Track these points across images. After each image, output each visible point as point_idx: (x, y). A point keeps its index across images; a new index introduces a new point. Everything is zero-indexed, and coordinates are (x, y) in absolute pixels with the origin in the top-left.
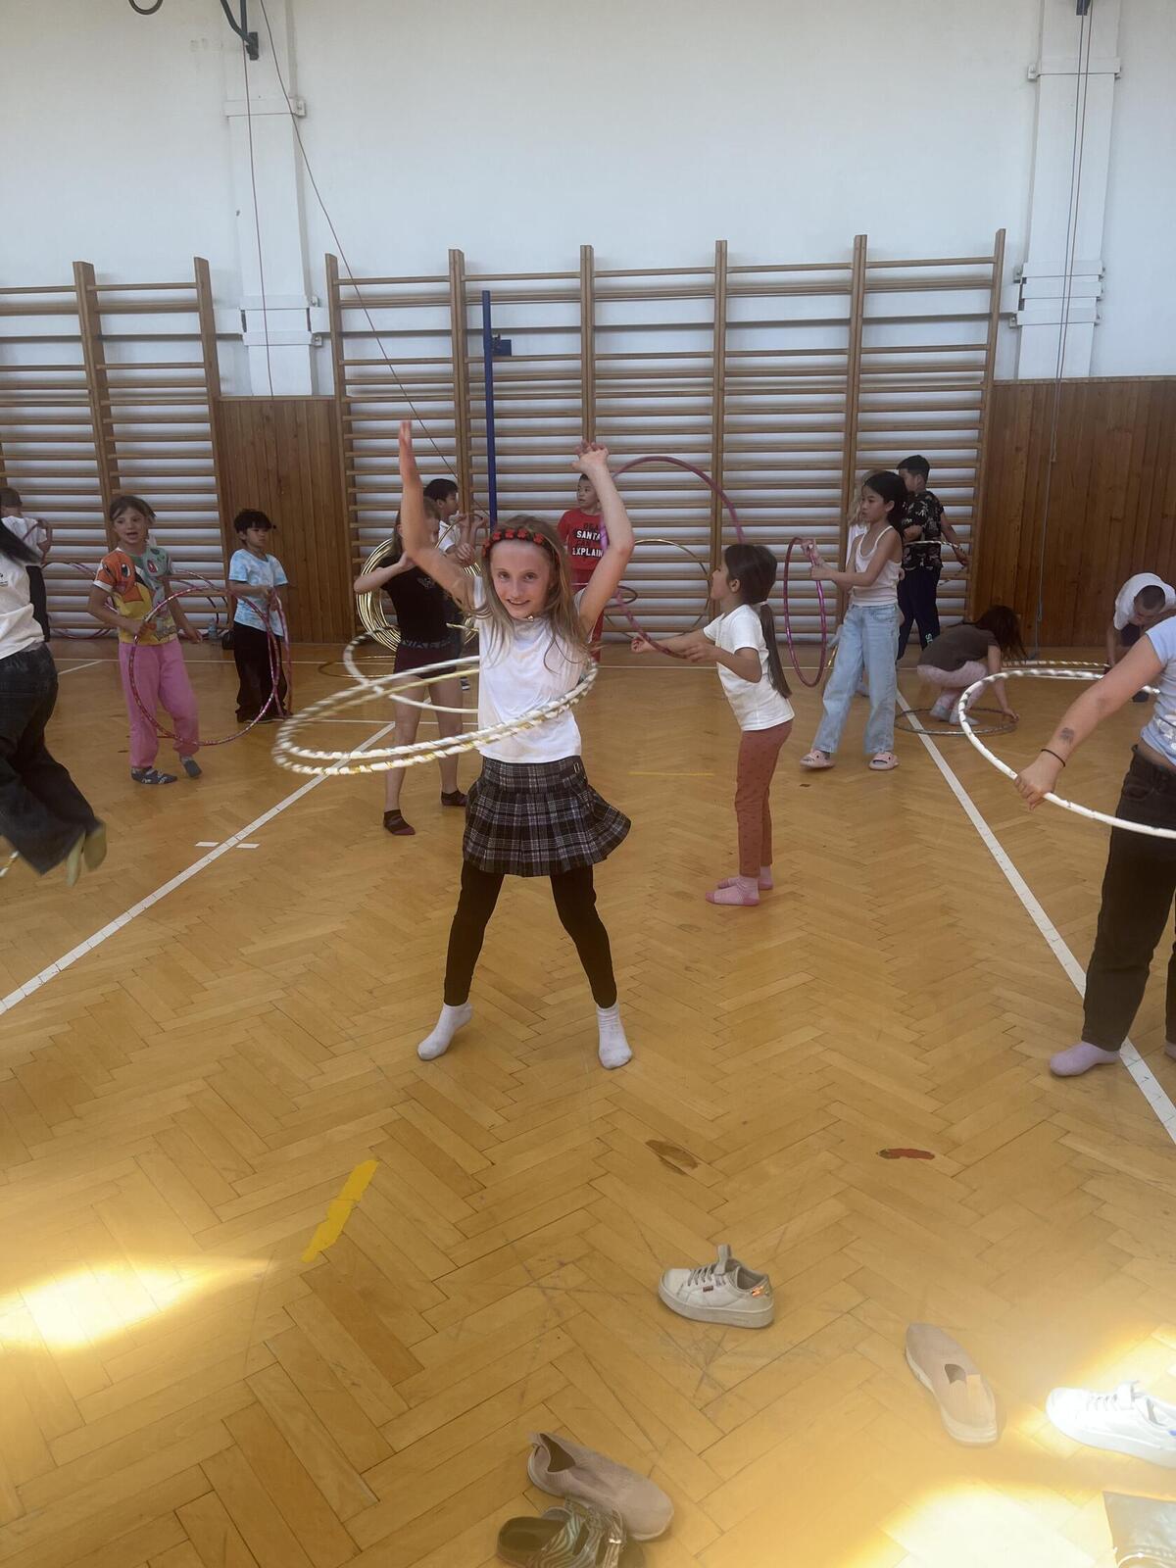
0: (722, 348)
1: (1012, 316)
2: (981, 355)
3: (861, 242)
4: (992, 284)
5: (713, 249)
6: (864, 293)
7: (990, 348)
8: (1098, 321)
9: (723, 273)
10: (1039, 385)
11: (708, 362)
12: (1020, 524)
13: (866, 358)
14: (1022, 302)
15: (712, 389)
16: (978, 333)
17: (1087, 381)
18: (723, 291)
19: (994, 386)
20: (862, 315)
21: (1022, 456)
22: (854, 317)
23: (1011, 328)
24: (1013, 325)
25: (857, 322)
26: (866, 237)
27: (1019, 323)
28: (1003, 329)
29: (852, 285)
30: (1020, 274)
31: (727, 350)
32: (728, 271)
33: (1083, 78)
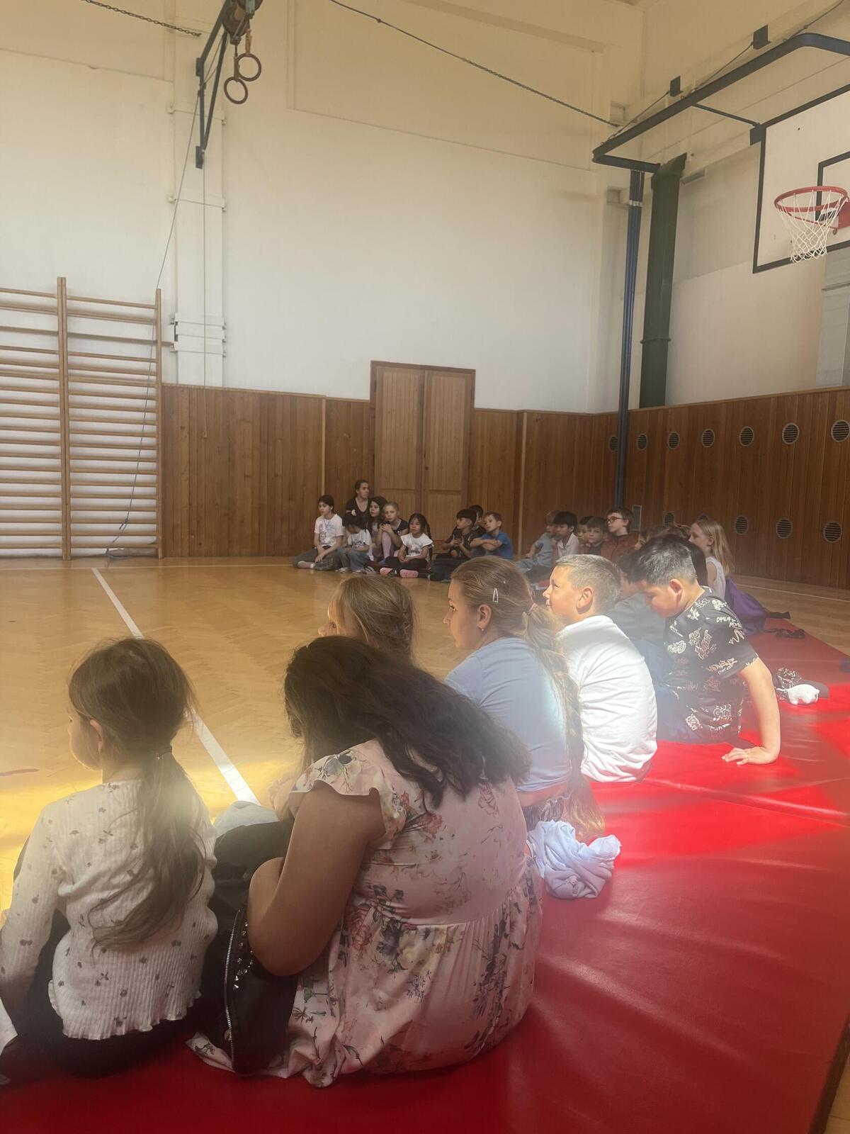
1: (169, 345)
2: (153, 366)
3: (62, 282)
4: (155, 322)
6: (67, 316)
7: (158, 361)
8: (225, 355)
10: (192, 388)
12: (188, 476)
13: (72, 359)
14: (176, 337)
16: (149, 352)
17: (221, 389)
19: (163, 386)
20: (66, 329)
21: (185, 432)
22: (61, 330)
23: (172, 352)
24: (173, 350)
25: (64, 335)
26: (65, 279)
27: (176, 349)
28: (165, 353)
29: (58, 310)
30: (174, 319)
33: (202, 206)
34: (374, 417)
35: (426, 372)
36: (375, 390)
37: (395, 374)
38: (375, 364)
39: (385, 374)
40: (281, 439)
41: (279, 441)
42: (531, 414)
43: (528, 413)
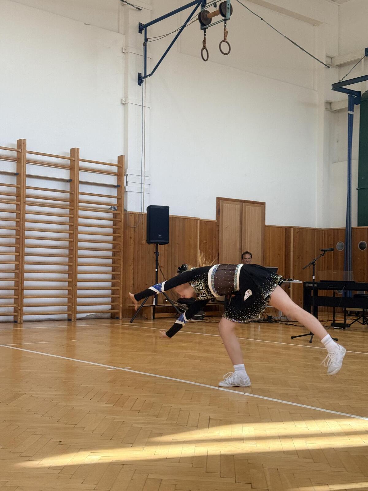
3: (74, 152)
6: (79, 171)
7: (122, 198)
8: (149, 193)
9: (25, 153)
10: (136, 214)
11: (14, 190)
12: (133, 267)
18: (25, 161)
19: (124, 213)
20: (78, 179)
21: (132, 240)
23: (125, 192)
25: (74, 182)
26: (79, 148)
27: (127, 190)
30: (126, 172)
31: (26, 185)
32: (27, 152)
33: (144, 108)
34: (219, 230)
35: (244, 203)
36: (218, 215)
37: (228, 205)
38: (219, 199)
39: (224, 205)
41: (177, 245)
42: (295, 228)
43: (294, 228)
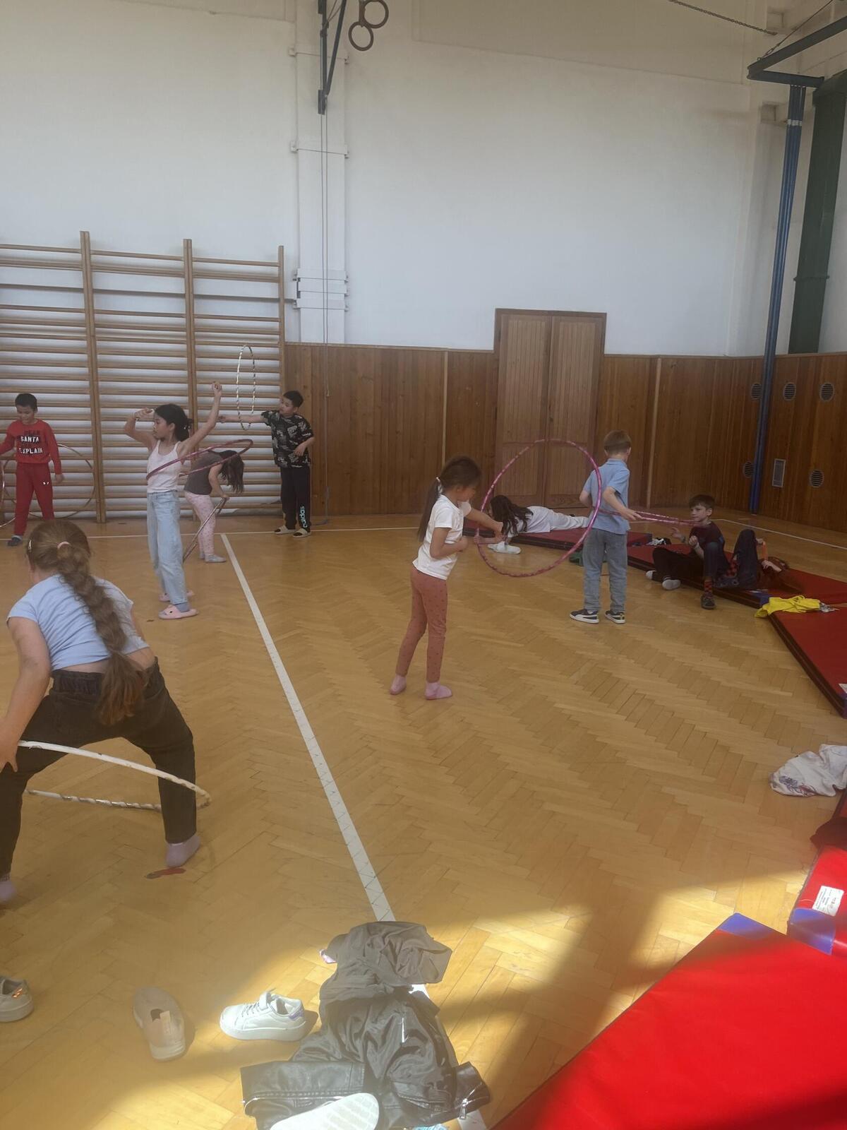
0: (91, 308)
1: (292, 301)
2: (276, 325)
3: (188, 243)
4: (278, 280)
5: (79, 237)
6: (193, 277)
7: (281, 320)
8: (347, 309)
9: (88, 254)
11: (82, 316)
13: (198, 321)
14: (298, 293)
15: (85, 335)
16: (272, 311)
17: (343, 346)
18: (89, 267)
19: (286, 346)
20: (193, 292)
21: (309, 391)
22: (187, 292)
23: (294, 309)
24: (294, 307)
25: (190, 297)
26: (191, 240)
27: (298, 306)
28: (288, 309)
29: (184, 272)
30: (296, 275)
31: (95, 308)
32: (92, 252)
33: (324, 154)
34: (498, 369)
35: (554, 318)
36: (499, 340)
37: (521, 321)
38: (499, 312)
39: (510, 321)
40: (403, 396)
41: (401, 397)
42: (665, 359)
43: (663, 360)
